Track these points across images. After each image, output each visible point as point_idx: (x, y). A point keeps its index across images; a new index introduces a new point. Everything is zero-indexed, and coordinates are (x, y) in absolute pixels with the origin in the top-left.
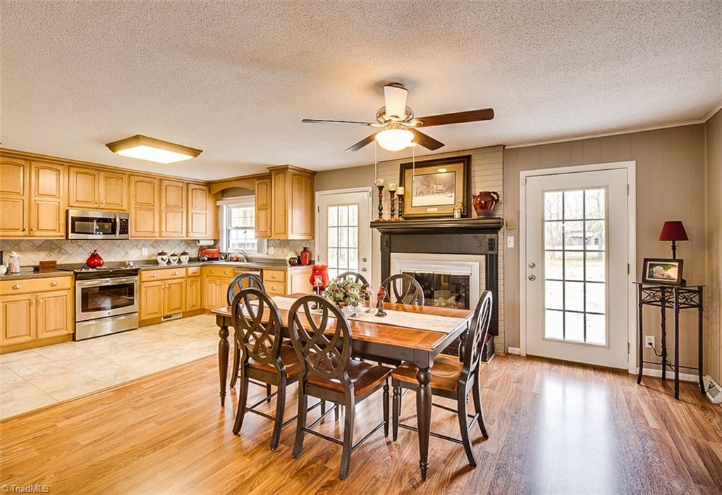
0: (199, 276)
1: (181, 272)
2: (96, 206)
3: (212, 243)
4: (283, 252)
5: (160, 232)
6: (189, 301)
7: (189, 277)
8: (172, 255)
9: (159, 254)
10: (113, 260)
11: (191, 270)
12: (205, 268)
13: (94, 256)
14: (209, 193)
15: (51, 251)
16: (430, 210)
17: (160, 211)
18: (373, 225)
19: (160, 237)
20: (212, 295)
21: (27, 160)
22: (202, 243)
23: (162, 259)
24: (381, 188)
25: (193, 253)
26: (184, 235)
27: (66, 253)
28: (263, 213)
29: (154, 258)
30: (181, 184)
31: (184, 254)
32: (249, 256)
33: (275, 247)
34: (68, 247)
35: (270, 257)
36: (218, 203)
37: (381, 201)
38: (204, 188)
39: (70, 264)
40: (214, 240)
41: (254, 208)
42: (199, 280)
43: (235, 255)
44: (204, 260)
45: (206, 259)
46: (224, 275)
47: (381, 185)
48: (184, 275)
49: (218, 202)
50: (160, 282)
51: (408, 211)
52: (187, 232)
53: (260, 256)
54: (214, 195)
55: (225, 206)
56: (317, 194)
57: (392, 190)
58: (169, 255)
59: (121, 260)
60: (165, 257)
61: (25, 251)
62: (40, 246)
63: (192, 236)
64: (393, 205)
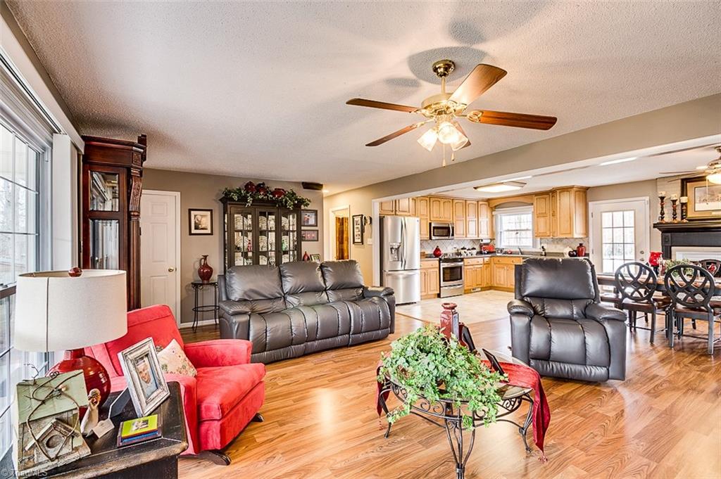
0: (489, 264)
1: (480, 260)
2: (440, 219)
3: (489, 241)
4: (556, 247)
5: (466, 234)
6: (485, 280)
7: (484, 264)
9: (462, 249)
11: (486, 259)
12: (492, 259)
13: (437, 250)
14: (489, 207)
16: (714, 213)
17: (466, 221)
18: (655, 226)
20: (500, 277)
22: (485, 241)
24: (662, 198)
25: (478, 248)
26: (476, 236)
28: (542, 220)
30: (475, 202)
31: (473, 249)
32: (522, 250)
33: (547, 243)
36: (494, 213)
37: (662, 208)
38: (486, 203)
40: (491, 239)
41: (530, 215)
42: (490, 266)
43: (509, 250)
44: (485, 254)
45: (486, 252)
47: (663, 196)
50: (472, 266)
51: (690, 215)
52: (478, 234)
53: (534, 250)
55: (499, 215)
56: (590, 204)
57: (675, 199)
60: (466, 251)
63: (481, 237)
64: (675, 210)
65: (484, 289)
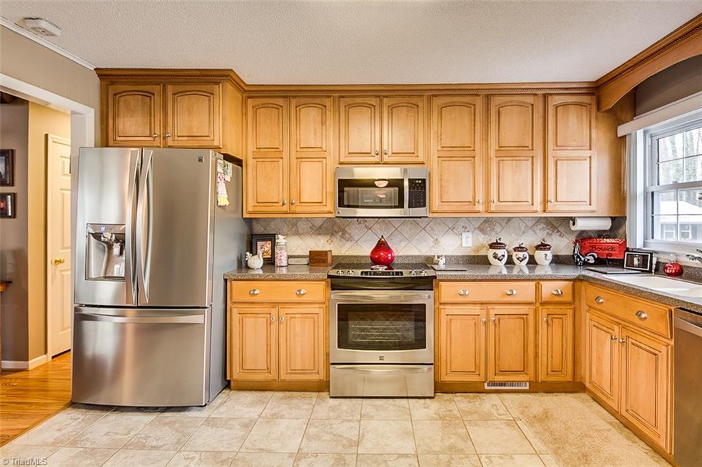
0: (570, 303)
1: (526, 291)
2: (377, 159)
3: (606, 225)
5: (488, 202)
6: (543, 358)
7: (543, 304)
8: (515, 249)
9: (492, 246)
10: (415, 252)
11: (548, 289)
14: (598, 109)
15: (332, 235)
17: (487, 160)
19: (487, 212)
20: (600, 359)
21: (286, 97)
22: (581, 225)
23: (495, 256)
25: (563, 245)
26: (538, 206)
27: (350, 239)
29: (482, 253)
30: (530, 100)
31: (543, 246)
34: (354, 230)
36: (622, 130)
38: (586, 99)
39: (356, 257)
40: (613, 219)
42: (570, 312)
44: (586, 264)
45: (592, 261)
48: (532, 298)
49: (620, 128)
50: (478, 307)
52: (545, 201)
54: (609, 111)
55: (640, 133)
58: (511, 249)
59: (428, 254)
60: (500, 252)
61: (303, 234)
62: (320, 227)
63: (558, 209)
65: (538, 387)
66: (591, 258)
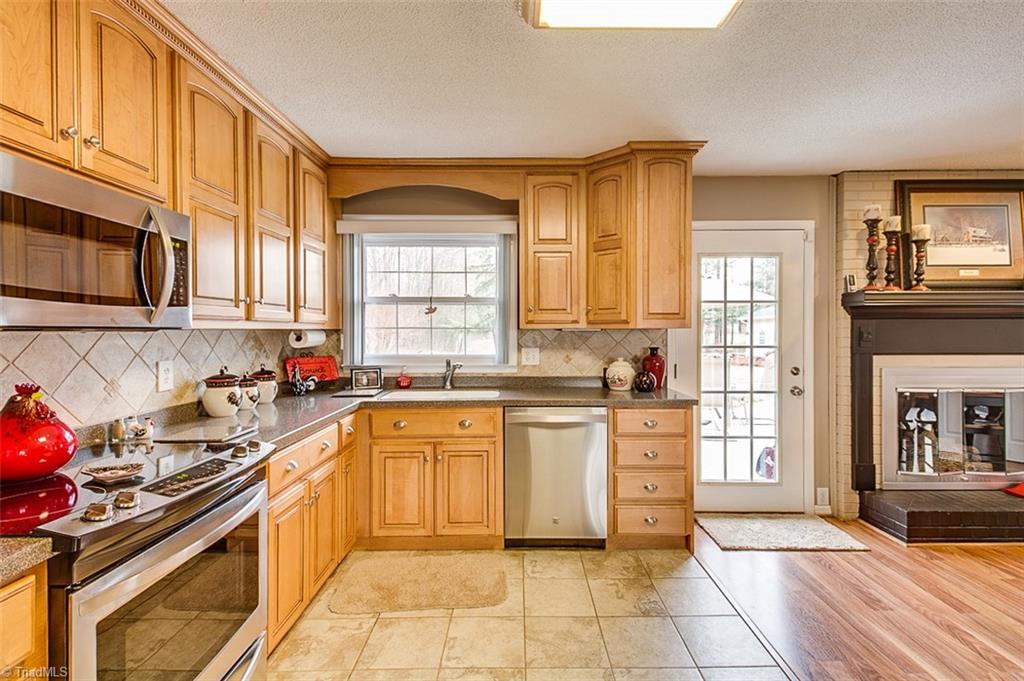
1: (330, 438)
3: (321, 340)
4: (568, 359)
5: (249, 303)
7: (342, 451)
14: (328, 193)
16: (963, 273)
17: (248, 226)
19: (248, 319)
28: (553, 263)
29: (190, 398)
30: (285, 146)
33: (542, 348)
35: (525, 373)
36: (343, 227)
37: (874, 250)
40: (328, 333)
43: (399, 371)
46: (458, 431)
48: (336, 446)
49: (339, 223)
52: (296, 307)
54: (333, 201)
66: (312, 383)
